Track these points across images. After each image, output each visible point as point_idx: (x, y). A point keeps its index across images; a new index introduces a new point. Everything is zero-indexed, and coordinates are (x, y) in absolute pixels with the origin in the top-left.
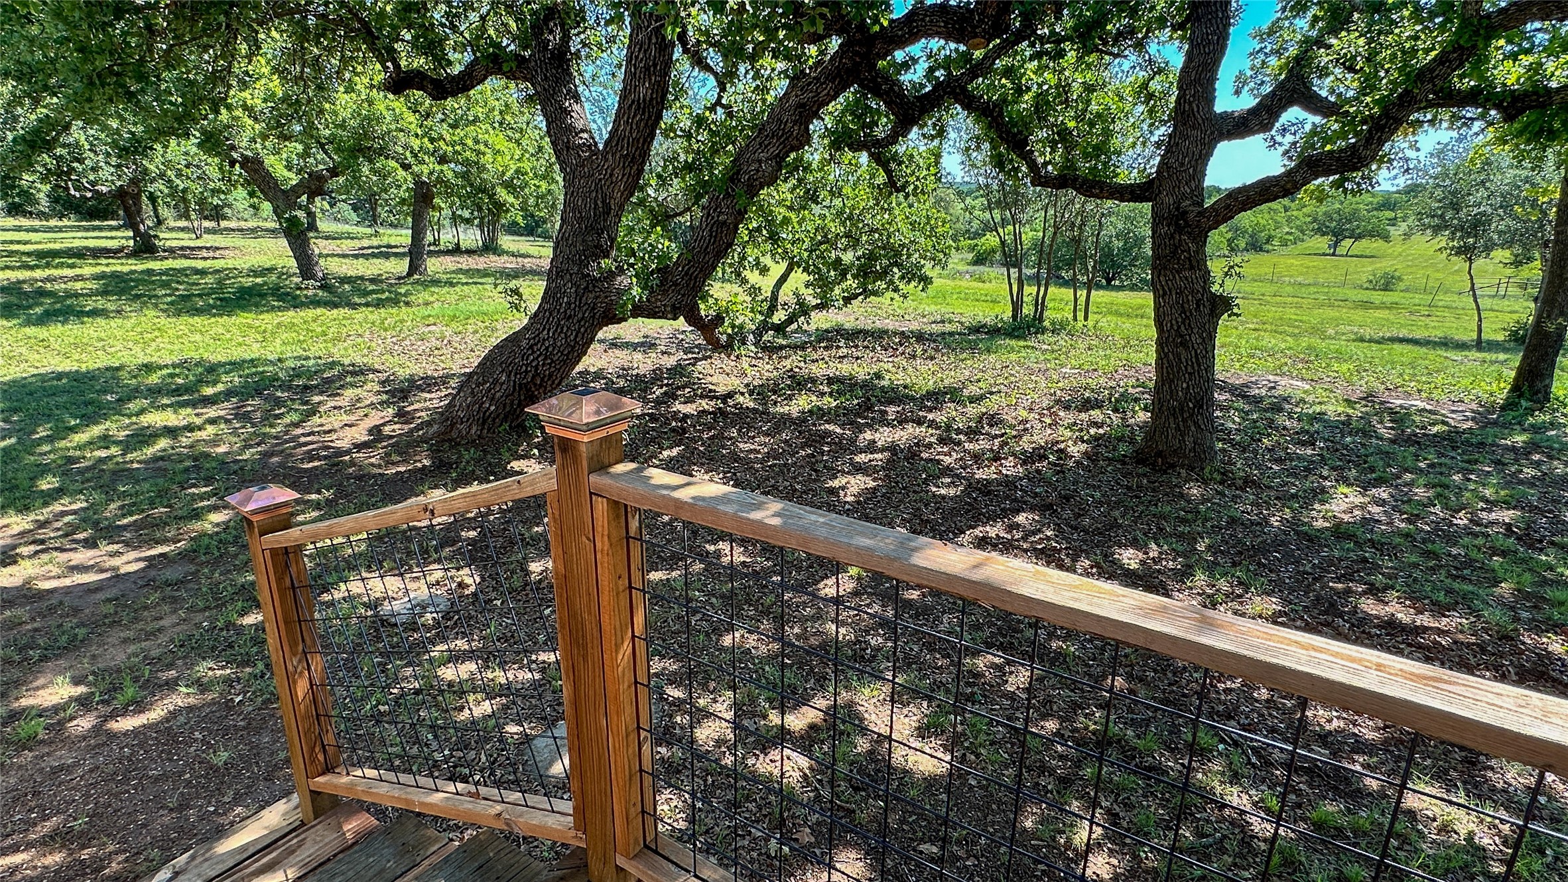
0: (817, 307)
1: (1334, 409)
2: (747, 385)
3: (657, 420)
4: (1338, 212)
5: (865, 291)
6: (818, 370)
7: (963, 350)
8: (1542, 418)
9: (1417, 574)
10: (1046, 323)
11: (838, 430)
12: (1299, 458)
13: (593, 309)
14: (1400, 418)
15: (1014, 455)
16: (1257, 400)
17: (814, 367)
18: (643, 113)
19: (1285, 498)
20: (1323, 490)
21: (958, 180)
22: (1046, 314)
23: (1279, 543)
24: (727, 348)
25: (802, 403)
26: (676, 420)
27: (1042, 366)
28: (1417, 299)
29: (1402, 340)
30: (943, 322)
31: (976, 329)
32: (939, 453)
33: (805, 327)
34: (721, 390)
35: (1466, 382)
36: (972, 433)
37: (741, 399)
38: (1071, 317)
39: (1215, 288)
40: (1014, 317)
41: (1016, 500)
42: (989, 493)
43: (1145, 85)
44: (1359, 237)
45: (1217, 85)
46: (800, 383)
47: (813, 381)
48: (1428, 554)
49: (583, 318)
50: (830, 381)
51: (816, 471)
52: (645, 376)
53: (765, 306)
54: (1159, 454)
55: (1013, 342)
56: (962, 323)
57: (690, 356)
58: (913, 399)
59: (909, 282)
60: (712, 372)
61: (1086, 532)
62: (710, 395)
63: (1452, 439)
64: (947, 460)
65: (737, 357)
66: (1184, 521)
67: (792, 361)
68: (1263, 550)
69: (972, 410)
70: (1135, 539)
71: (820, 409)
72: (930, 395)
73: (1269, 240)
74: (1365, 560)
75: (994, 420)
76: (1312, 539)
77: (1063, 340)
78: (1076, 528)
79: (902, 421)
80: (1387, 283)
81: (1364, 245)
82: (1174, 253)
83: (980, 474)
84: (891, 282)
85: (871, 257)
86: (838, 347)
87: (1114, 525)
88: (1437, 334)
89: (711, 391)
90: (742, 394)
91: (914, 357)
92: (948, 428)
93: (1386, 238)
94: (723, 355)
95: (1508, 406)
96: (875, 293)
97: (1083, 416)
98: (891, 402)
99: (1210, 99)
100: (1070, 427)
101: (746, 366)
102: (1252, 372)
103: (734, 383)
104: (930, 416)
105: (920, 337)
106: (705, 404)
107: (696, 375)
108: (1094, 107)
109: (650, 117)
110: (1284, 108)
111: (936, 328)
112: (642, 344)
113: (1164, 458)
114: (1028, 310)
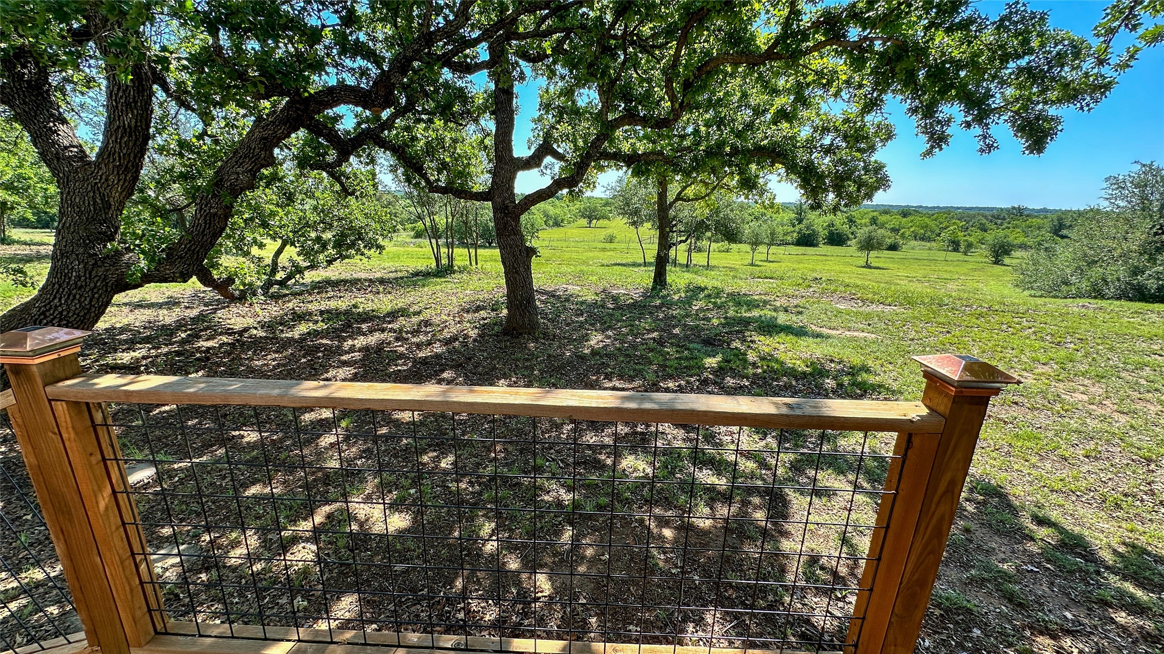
0: (307, 268)
1: (590, 298)
2: (259, 322)
3: (183, 355)
5: (341, 255)
6: (313, 307)
7: (409, 286)
8: (664, 292)
9: (623, 365)
10: (456, 268)
11: (329, 342)
12: (577, 322)
13: (105, 279)
14: (615, 299)
15: (439, 340)
16: (559, 297)
17: (310, 306)
18: (130, 136)
19: (571, 341)
20: (587, 335)
21: (393, 189)
22: (454, 263)
23: (569, 362)
24: (242, 298)
25: (303, 328)
26: (201, 352)
27: (455, 291)
28: (623, 246)
29: (619, 264)
30: (396, 271)
31: (417, 274)
32: (396, 346)
33: (301, 281)
34: (237, 328)
35: (639, 280)
36: (416, 332)
37: (255, 332)
38: (468, 263)
39: (528, 244)
40: (437, 265)
41: (442, 365)
42: (427, 363)
43: (482, 142)
44: (598, 219)
45: (513, 143)
46: (299, 317)
47: (310, 314)
48: (627, 356)
49: (95, 286)
50: (322, 313)
51: (314, 369)
52: (170, 325)
53: (268, 270)
54: (514, 329)
55: (438, 280)
56: (408, 271)
57: (211, 307)
58: (379, 317)
59: (370, 249)
60: (229, 316)
61: (480, 374)
62: (229, 332)
63: (635, 305)
64: (402, 349)
65: (251, 305)
66: (527, 360)
67: (293, 304)
68: (562, 367)
69: (415, 320)
70: (505, 374)
71: (315, 331)
72: (389, 314)
73: (562, 221)
74: (604, 363)
75: (427, 323)
76: (583, 358)
77: (465, 276)
78: (475, 374)
79: (371, 331)
80: (611, 239)
81: (601, 223)
82: (505, 227)
83: (421, 355)
84: (359, 250)
85: (343, 235)
86: (327, 292)
87: (494, 368)
88: (630, 260)
89: (229, 329)
90: (256, 328)
91: (378, 293)
92: (401, 331)
93: (609, 219)
94: (238, 304)
95: (654, 288)
96: (348, 257)
97: (476, 315)
98: (364, 321)
99: (510, 150)
100: (468, 321)
101: (258, 310)
102: (556, 284)
103: (250, 321)
104: (390, 326)
105: (382, 281)
106: (225, 339)
107: (216, 319)
108: (458, 151)
109: (137, 139)
110: (544, 156)
111: (392, 275)
112: (167, 303)
113: (517, 330)
114: (444, 261)
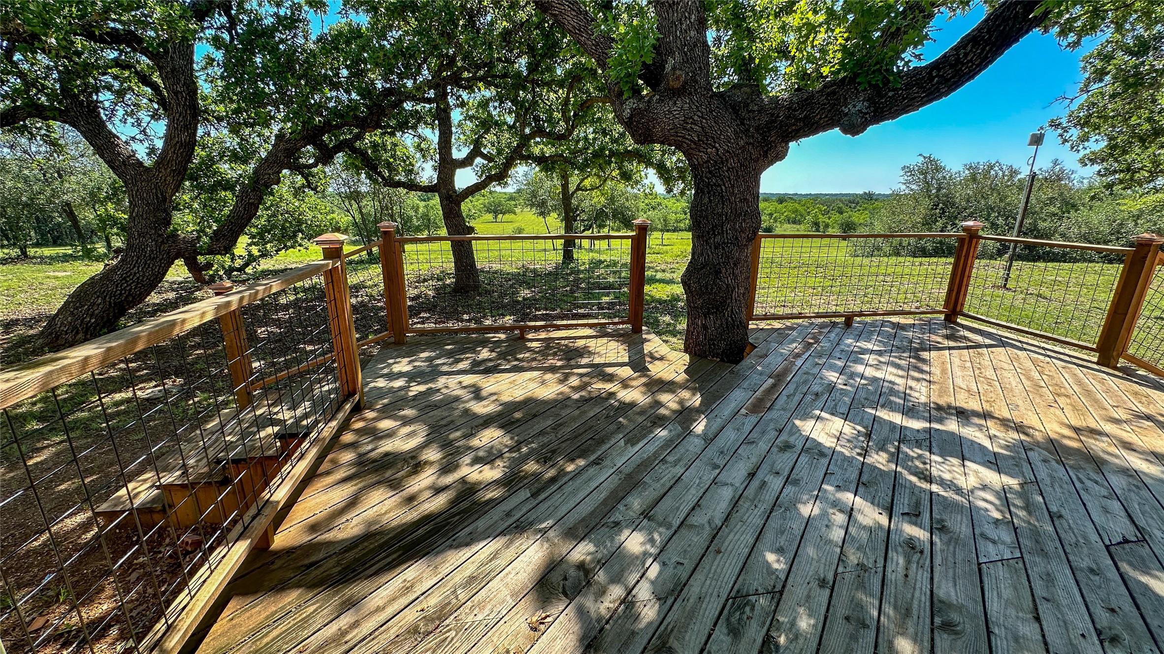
1: (514, 271)
4: (493, 202)
8: (572, 265)
12: (508, 284)
13: (168, 253)
19: (507, 294)
39: (467, 223)
44: (504, 213)
49: (163, 258)
54: (462, 288)
80: (520, 232)
81: (507, 217)
82: (450, 211)
84: (297, 241)
85: (284, 228)
93: (515, 213)
95: (564, 263)
97: (426, 283)
99: (450, 153)
104: (359, 294)
110: (475, 157)
113: (463, 290)
